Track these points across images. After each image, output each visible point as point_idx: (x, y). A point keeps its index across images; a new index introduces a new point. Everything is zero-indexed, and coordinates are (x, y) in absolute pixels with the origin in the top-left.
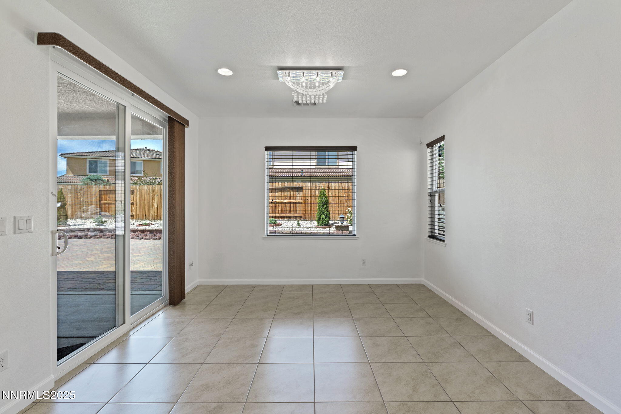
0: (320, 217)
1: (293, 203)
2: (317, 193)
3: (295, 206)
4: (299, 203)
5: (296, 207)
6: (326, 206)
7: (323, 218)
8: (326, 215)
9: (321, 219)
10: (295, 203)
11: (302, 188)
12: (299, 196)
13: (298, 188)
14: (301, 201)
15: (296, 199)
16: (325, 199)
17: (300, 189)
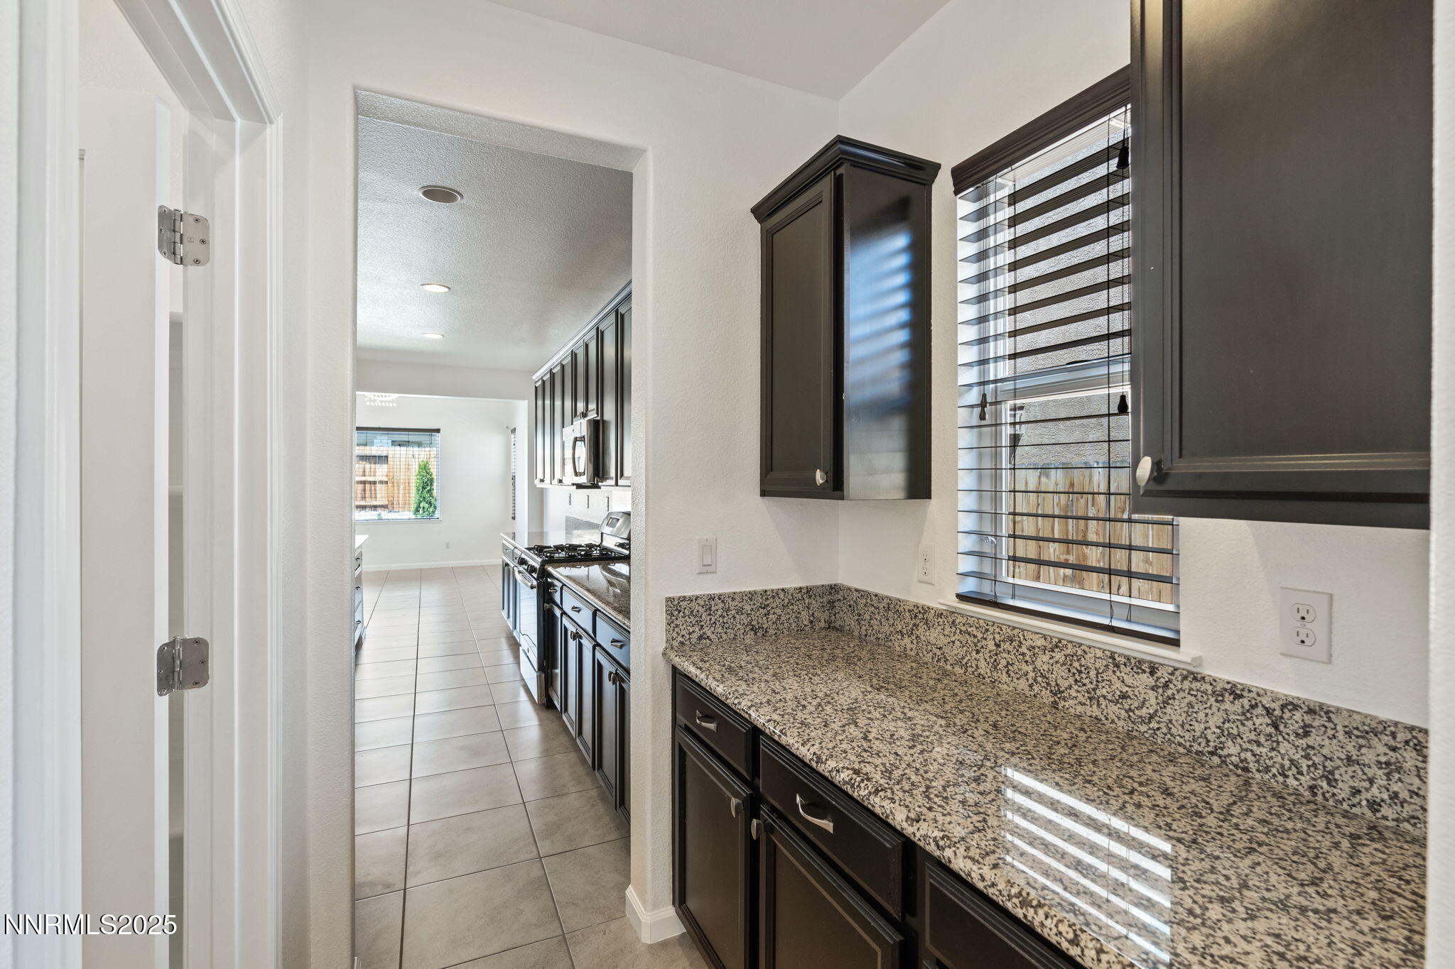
0: (419, 507)
1: (370, 483)
2: (415, 468)
3: (373, 488)
4: (381, 482)
5: (375, 490)
6: (429, 488)
7: (424, 508)
8: (430, 503)
9: (421, 510)
10: (375, 483)
11: (387, 457)
12: (381, 471)
13: (380, 457)
14: (385, 479)
15: (375, 476)
16: (428, 476)
17: (383, 459)
